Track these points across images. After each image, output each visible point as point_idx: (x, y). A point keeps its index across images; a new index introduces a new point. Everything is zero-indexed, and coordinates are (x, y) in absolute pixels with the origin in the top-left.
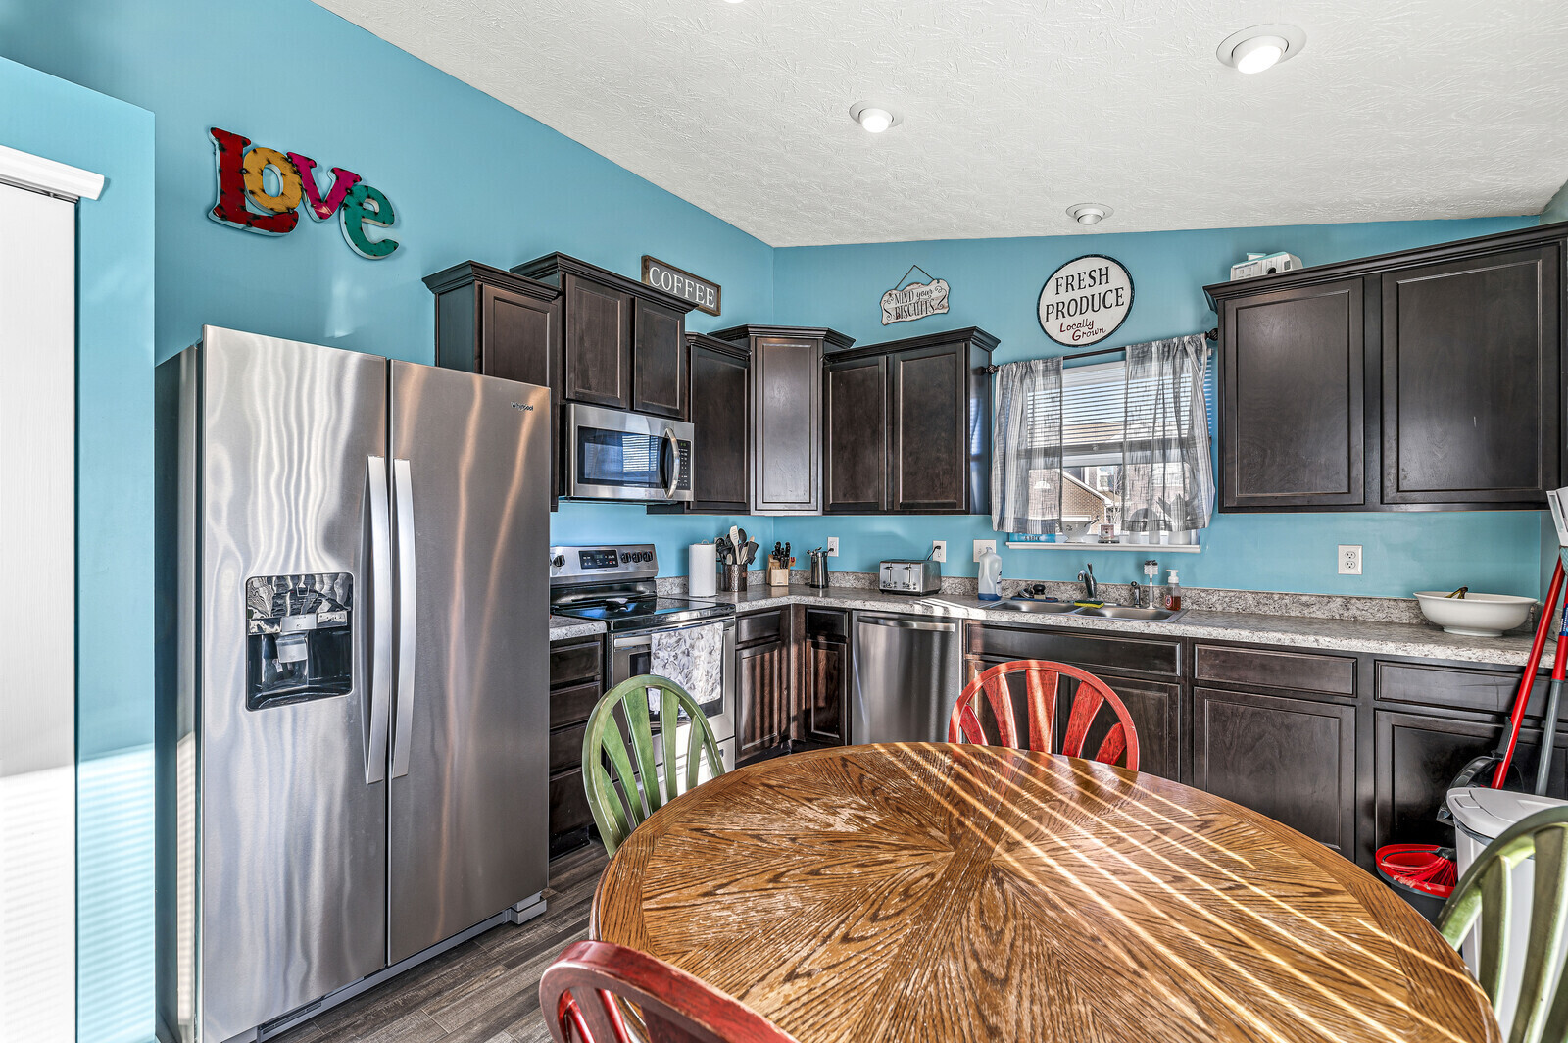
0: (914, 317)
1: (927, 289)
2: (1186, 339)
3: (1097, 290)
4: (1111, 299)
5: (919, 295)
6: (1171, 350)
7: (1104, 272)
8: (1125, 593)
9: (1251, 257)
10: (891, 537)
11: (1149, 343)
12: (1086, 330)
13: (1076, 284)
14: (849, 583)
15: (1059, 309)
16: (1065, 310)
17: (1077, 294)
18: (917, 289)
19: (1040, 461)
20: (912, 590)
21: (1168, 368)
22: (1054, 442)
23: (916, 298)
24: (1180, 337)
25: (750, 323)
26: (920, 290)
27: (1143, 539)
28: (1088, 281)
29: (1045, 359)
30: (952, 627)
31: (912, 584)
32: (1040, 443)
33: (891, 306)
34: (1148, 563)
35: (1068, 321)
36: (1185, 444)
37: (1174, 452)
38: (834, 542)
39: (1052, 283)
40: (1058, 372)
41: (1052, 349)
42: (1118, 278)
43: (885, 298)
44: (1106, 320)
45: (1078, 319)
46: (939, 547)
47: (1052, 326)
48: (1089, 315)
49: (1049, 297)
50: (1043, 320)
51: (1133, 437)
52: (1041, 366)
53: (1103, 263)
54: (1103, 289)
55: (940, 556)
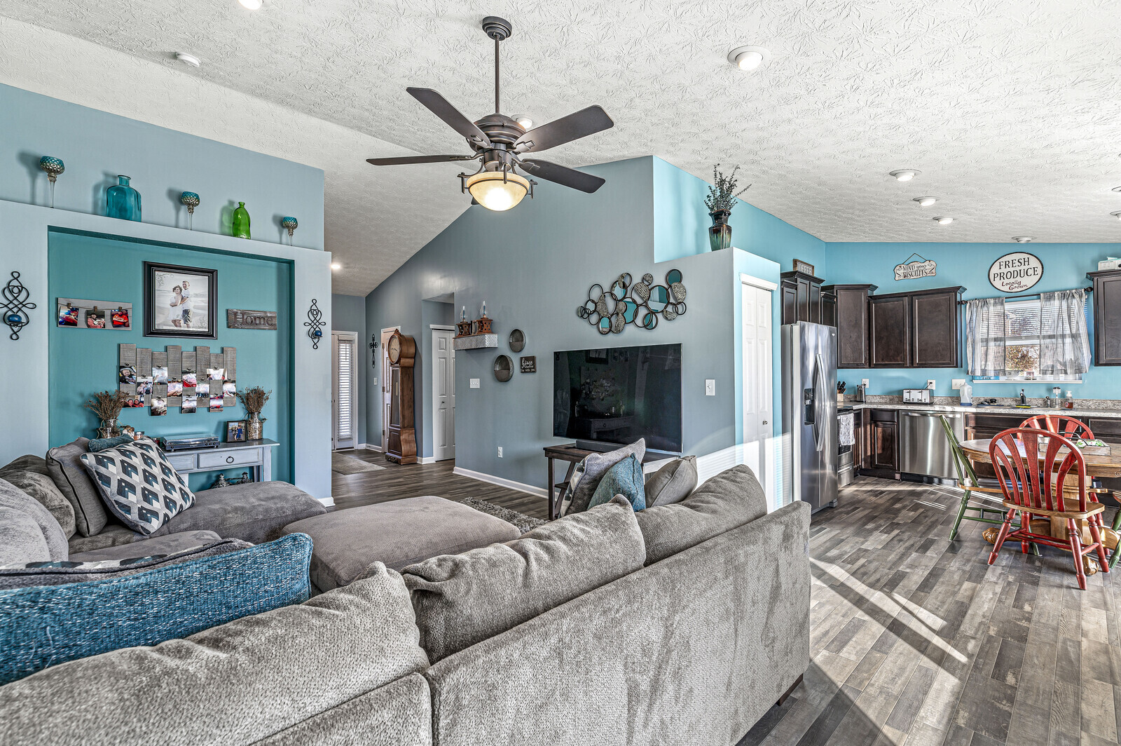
0: (915, 277)
1: (923, 264)
2: (1074, 291)
3: (1022, 267)
4: (1031, 272)
5: (918, 267)
6: (1066, 295)
7: (1026, 260)
8: (1041, 402)
9: (1109, 258)
10: (903, 378)
11: (1053, 292)
12: (1017, 285)
13: (1010, 264)
14: (877, 400)
15: (1001, 276)
16: (1005, 276)
17: (1011, 269)
18: (916, 265)
19: (992, 344)
20: (923, 401)
21: (1064, 303)
22: (1000, 335)
23: (916, 269)
24: (1070, 290)
25: (835, 284)
26: (919, 265)
27: (1049, 378)
28: (1017, 264)
29: (995, 298)
30: (958, 416)
31: (923, 399)
32: (992, 335)
33: (901, 272)
34: (1055, 388)
35: (1006, 281)
36: (1074, 337)
37: (1068, 340)
38: (866, 381)
39: (997, 263)
40: (1002, 304)
41: (997, 293)
42: (1034, 263)
43: (898, 268)
44: (1028, 281)
45: (1012, 280)
46: (931, 383)
47: (997, 283)
48: (1019, 279)
49: (995, 270)
50: (992, 280)
51: (1044, 333)
52: (992, 301)
53: (1026, 256)
54: (1026, 267)
55: (933, 387)
